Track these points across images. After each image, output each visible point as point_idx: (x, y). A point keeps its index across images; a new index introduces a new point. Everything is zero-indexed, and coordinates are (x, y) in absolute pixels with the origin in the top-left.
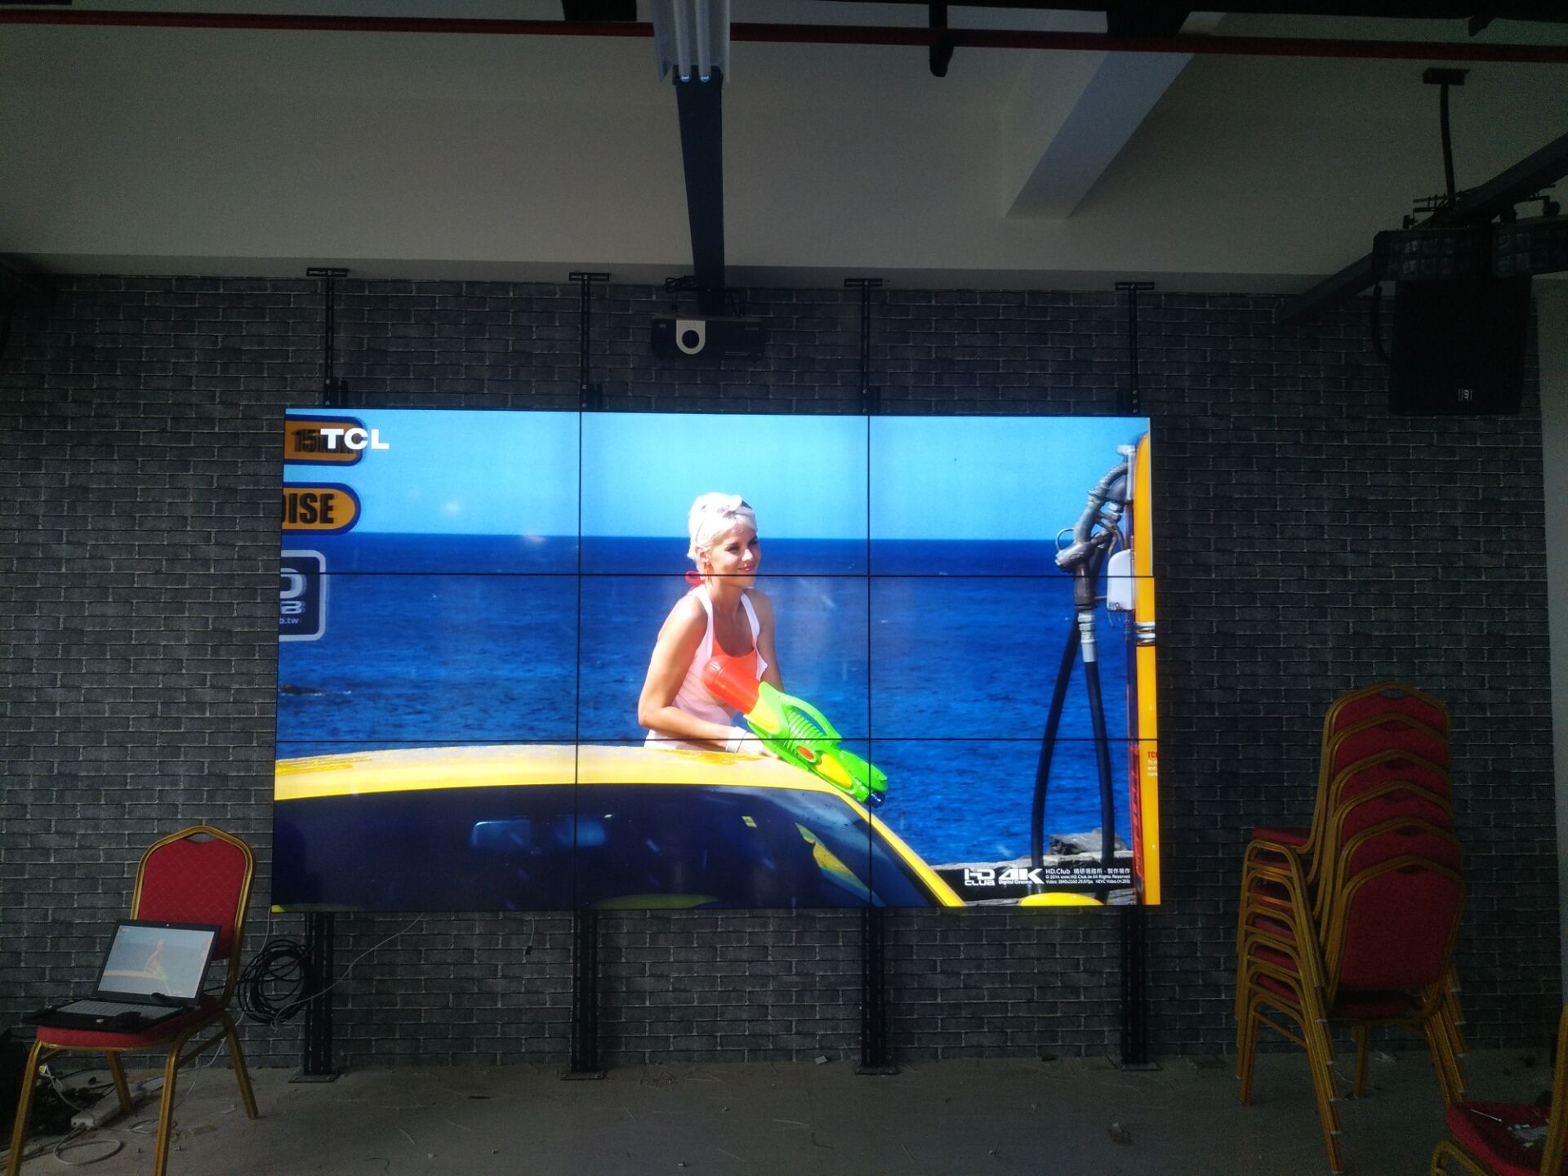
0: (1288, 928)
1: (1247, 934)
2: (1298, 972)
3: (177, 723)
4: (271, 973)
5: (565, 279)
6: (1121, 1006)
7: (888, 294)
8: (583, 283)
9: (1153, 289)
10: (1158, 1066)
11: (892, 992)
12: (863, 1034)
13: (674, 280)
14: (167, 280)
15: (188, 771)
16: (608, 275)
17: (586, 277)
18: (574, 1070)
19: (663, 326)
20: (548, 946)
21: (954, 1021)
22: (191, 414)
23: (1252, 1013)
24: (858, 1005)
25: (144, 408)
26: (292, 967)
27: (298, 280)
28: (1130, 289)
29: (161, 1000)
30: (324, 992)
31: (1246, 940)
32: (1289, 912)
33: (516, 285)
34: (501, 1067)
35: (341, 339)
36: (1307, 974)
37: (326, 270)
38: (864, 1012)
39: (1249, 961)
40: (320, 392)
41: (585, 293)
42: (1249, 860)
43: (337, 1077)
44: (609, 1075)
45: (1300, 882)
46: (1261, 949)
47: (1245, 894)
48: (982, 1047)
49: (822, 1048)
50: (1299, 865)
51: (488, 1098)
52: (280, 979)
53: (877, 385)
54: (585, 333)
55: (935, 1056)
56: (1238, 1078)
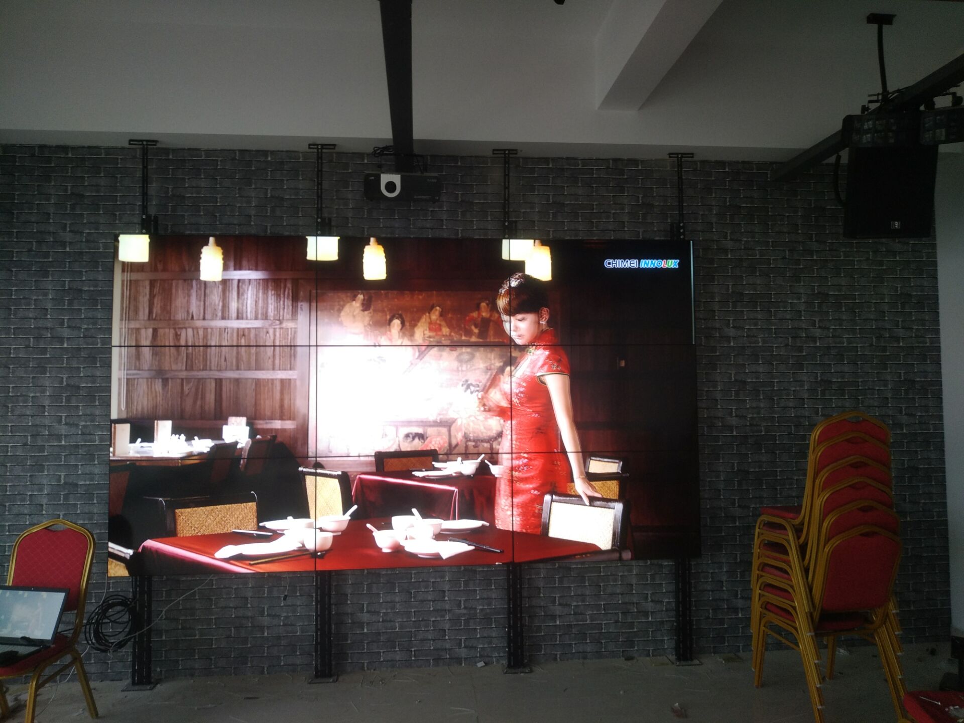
0: (786, 572)
1: (759, 577)
2: (794, 602)
3: (42, 448)
4: (107, 618)
5: (305, 148)
6: (675, 624)
7: (521, 160)
8: (318, 150)
9: (693, 157)
10: (700, 662)
11: (527, 618)
12: (509, 647)
13: (379, 148)
14: (31, 148)
15: (50, 481)
16: (335, 145)
17: (319, 147)
18: (317, 676)
19: (372, 178)
20: (298, 594)
21: (567, 636)
22: (50, 239)
23: (762, 628)
24: (505, 627)
25: (17, 235)
26: (124, 613)
27: (123, 148)
28: (678, 157)
29: (27, 641)
30: (145, 629)
31: (758, 581)
32: (788, 563)
33: (272, 152)
34: (267, 676)
35: (153, 188)
36: (801, 604)
37: (142, 141)
38: (509, 632)
39: (760, 594)
40: (139, 224)
41: (320, 157)
42: (759, 528)
43: (154, 687)
44: (341, 679)
45: (795, 543)
46: (768, 587)
47: (756, 550)
48: (586, 652)
49: (481, 656)
50: (794, 532)
51: (258, 698)
52: (114, 622)
53: (514, 219)
54: (320, 184)
55: (555, 659)
56: (753, 670)
